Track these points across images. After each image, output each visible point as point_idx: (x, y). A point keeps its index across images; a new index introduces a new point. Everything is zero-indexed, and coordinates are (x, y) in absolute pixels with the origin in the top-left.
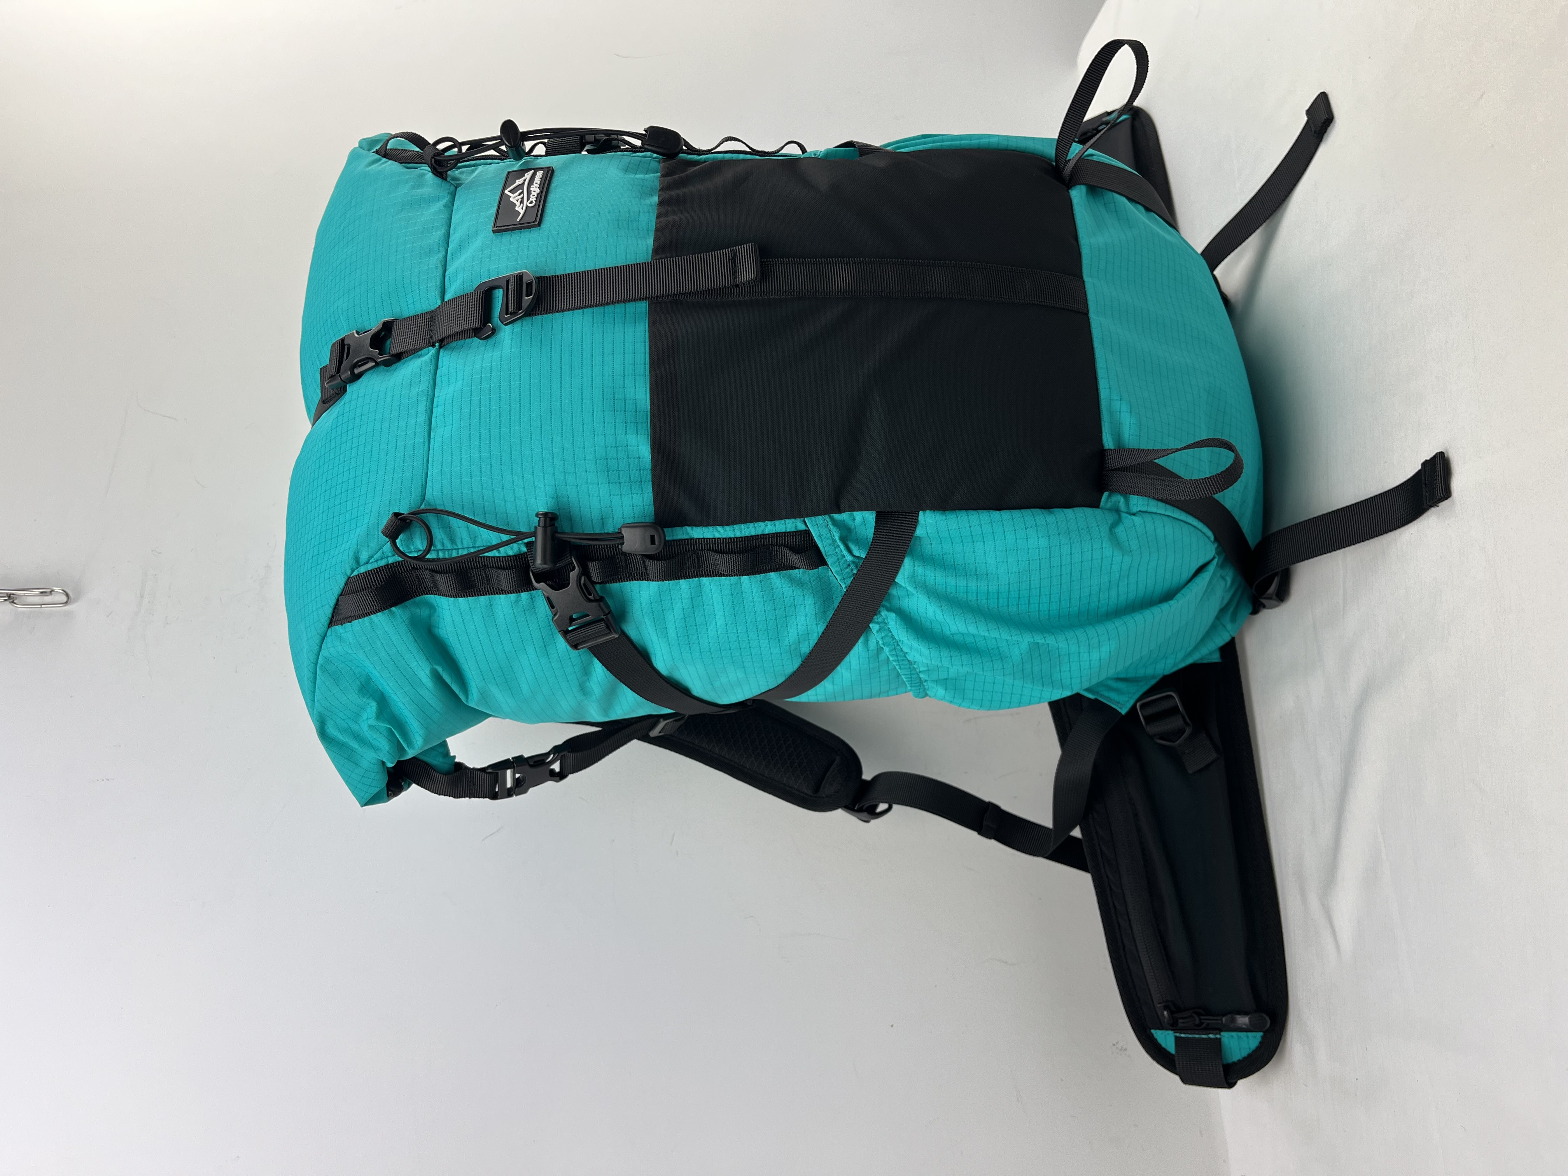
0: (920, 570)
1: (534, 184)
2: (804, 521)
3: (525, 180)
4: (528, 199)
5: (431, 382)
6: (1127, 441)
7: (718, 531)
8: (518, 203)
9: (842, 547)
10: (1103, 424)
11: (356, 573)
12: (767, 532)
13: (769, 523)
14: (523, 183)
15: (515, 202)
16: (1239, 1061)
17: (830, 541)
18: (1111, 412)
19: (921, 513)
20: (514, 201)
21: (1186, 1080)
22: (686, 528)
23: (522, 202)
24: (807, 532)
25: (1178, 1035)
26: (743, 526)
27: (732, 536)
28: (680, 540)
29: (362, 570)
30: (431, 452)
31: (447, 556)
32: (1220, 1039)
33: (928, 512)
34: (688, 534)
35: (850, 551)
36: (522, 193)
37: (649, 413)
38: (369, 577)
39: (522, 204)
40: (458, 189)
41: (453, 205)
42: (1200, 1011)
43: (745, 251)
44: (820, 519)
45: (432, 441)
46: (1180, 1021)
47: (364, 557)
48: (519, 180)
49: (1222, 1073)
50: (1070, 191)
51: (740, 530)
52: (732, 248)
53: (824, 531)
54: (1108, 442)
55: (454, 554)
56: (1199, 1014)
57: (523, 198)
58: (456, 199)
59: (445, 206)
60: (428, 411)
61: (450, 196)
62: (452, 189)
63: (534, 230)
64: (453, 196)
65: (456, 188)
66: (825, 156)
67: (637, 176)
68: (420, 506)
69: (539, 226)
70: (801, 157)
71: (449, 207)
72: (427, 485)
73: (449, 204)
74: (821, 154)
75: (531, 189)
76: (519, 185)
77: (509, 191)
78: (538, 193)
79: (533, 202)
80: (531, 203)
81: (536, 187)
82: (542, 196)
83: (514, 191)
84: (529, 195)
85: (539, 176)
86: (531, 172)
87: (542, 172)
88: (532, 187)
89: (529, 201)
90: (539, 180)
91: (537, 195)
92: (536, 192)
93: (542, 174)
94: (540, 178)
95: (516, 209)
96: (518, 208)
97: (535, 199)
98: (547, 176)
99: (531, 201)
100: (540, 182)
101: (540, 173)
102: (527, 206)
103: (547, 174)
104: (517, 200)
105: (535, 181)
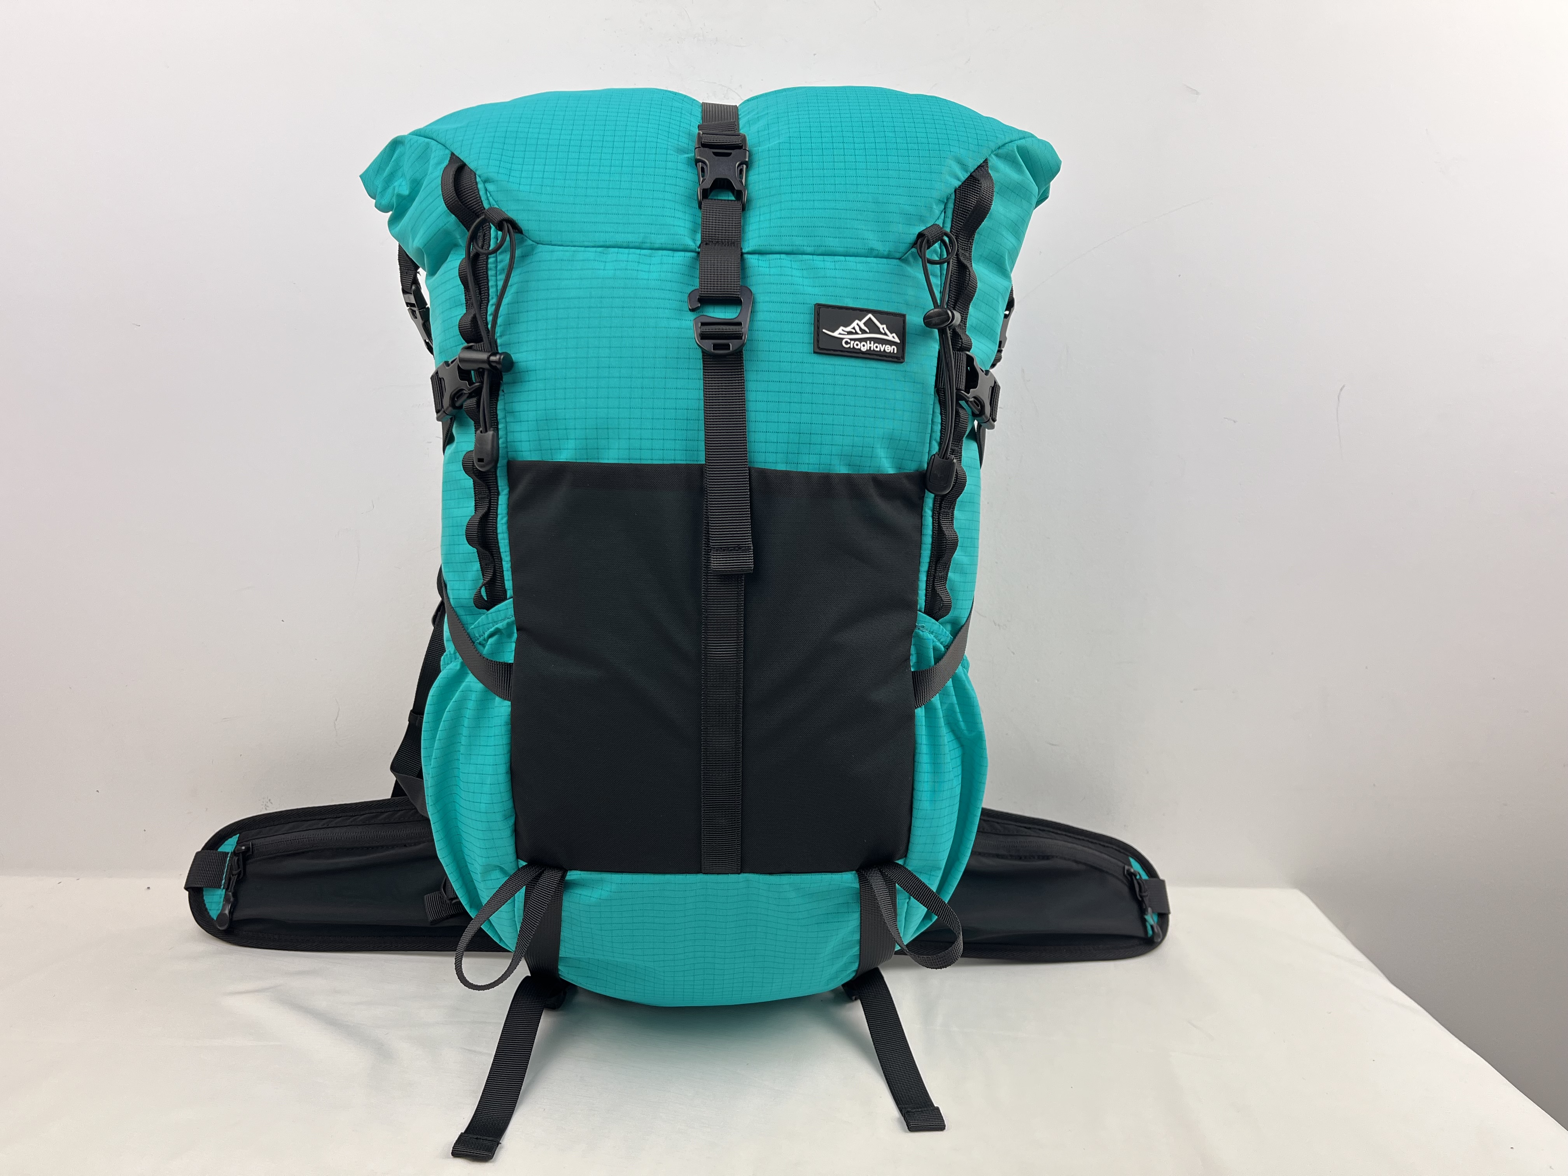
0: (474, 696)
1: (876, 345)
2: (511, 598)
3: (885, 334)
4: (851, 340)
5: (657, 246)
6: (576, 892)
7: (502, 519)
8: (849, 329)
9: (492, 629)
10: (589, 873)
11: (478, 179)
12: (504, 563)
13: (509, 565)
14: (881, 333)
15: (852, 326)
16: (204, 901)
17: (496, 619)
18: (602, 880)
19: (509, 703)
20: (854, 324)
21: (197, 853)
22: (506, 489)
23: (850, 333)
24: (505, 599)
25: (229, 855)
26: (507, 541)
27: (499, 531)
28: (497, 483)
29: (480, 186)
30: (583, 249)
31: (489, 266)
32: (220, 888)
33: (510, 709)
34: (503, 491)
35: (491, 635)
36: (863, 332)
37: (596, 461)
38: (473, 192)
39: (846, 333)
40: (898, 260)
41: (875, 257)
42: (242, 874)
43: (747, 561)
44: (511, 612)
45: (594, 249)
46: (236, 859)
47: (490, 187)
48: (885, 329)
49: (196, 886)
50: (854, 872)
51: (504, 539)
52: (752, 548)
53: (502, 615)
54: (573, 875)
55: (491, 273)
56: (239, 874)
57: (856, 333)
58: (885, 260)
59: (872, 249)
60: (625, 244)
61: (886, 253)
62: (898, 255)
63: (810, 348)
64: (887, 257)
65: (899, 259)
66: (918, 636)
67: (879, 450)
68: (530, 239)
69: (815, 352)
70: (920, 612)
71: (871, 253)
72: (546, 246)
73: (875, 253)
74: (924, 633)
75: (868, 342)
76: (879, 328)
77: (870, 319)
78: (860, 349)
79: (849, 346)
80: (847, 343)
81: (870, 347)
82: (855, 354)
83: (869, 323)
84: (861, 340)
85: (889, 349)
86: (897, 340)
87: (895, 352)
88: (872, 342)
89: (849, 341)
90: (882, 350)
91: (858, 349)
92: (864, 347)
93: (892, 351)
94: (884, 350)
95: (842, 328)
96: (843, 330)
97: (852, 347)
98: (889, 357)
99: (850, 343)
100: (877, 351)
101: (894, 349)
102: (843, 339)
103: (892, 357)
104: (854, 328)
105: (881, 345)
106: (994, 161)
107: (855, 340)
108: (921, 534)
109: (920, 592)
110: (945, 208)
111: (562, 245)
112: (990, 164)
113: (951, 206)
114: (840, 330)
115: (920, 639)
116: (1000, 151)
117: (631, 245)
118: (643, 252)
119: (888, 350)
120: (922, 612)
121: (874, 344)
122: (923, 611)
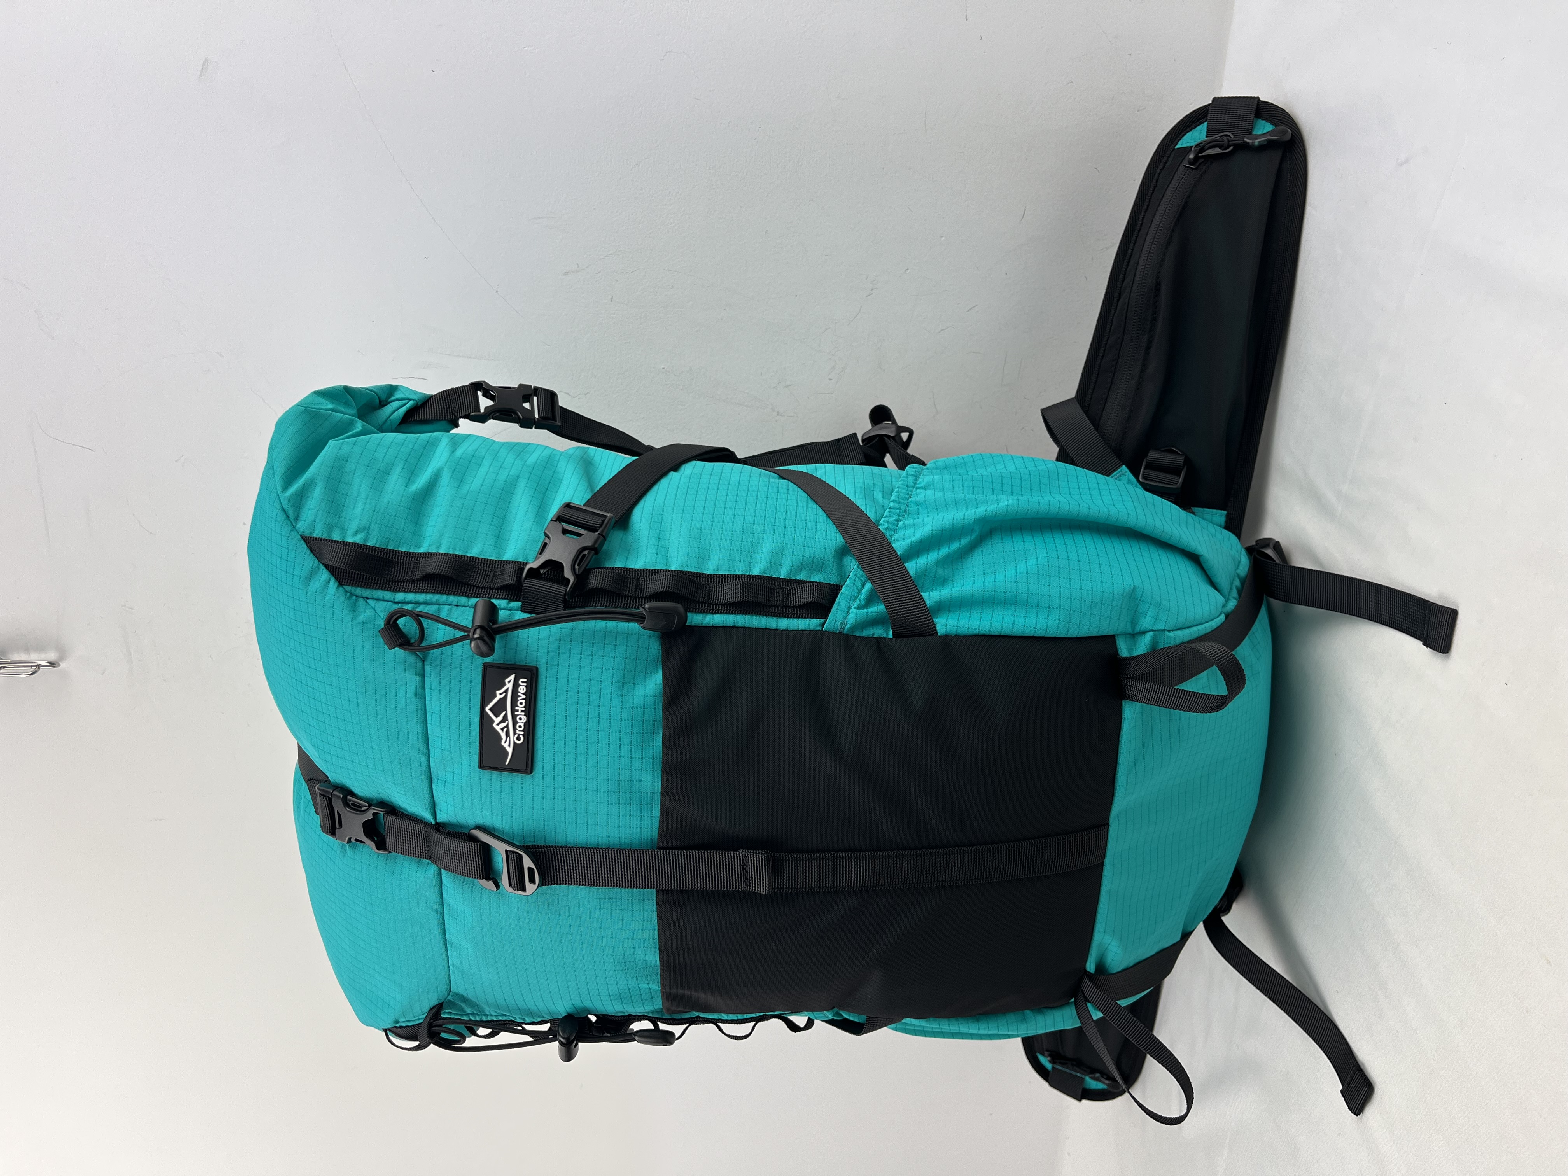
1: (518, 704)
4: (515, 733)
5: (439, 898)
6: (1109, 962)
8: (503, 735)
14: (506, 696)
15: (500, 731)
20: (498, 728)
23: (508, 734)
41: (425, 690)
43: (758, 860)
48: (501, 691)
52: (744, 853)
58: (427, 679)
59: (416, 695)
60: (441, 926)
61: (418, 679)
62: (420, 664)
63: (527, 777)
64: (423, 676)
65: (424, 661)
66: (853, 629)
67: (636, 699)
68: (447, 997)
69: (531, 773)
70: (825, 627)
71: (421, 696)
72: (451, 986)
73: (420, 690)
74: (849, 623)
75: (516, 713)
76: (501, 699)
77: (490, 709)
78: (525, 723)
79: (521, 736)
80: (518, 739)
81: (522, 711)
82: (530, 729)
83: (497, 710)
84: (515, 723)
85: (522, 689)
86: (512, 677)
87: (525, 680)
88: (517, 708)
89: (516, 736)
90: (524, 697)
91: (524, 725)
92: (522, 719)
93: (525, 684)
94: (523, 694)
95: (503, 743)
96: (505, 742)
97: (522, 733)
98: (531, 688)
99: (519, 735)
100: (526, 702)
101: (523, 682)
102: (514, 742)
103: (531, 684)
104: (502, 729)
105: (519, 698)
106: (302, 525)
107: (515, 729)
108: (734, 627)
109: (801, 628)
110: (363, 598)
111: (449, 975)
112: (308, 535)
113: (359, 591)
114: (506, 745)
115: (855, 627)
116: (292, 516)
117: (441, 921)
118: (446, 912)
119: (524, 690)
120: (825, 622)
121: (518, 707)
122: (824, 620)
